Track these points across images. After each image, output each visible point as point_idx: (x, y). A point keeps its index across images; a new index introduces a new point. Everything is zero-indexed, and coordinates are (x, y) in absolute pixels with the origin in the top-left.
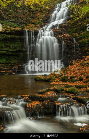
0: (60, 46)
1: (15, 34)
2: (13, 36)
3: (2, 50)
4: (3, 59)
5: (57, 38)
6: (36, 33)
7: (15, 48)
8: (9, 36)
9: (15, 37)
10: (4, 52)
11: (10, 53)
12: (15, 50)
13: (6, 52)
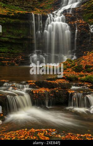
0: (73, 34)
1: (19, 18)
2: (17, 20)
3: (4, 36)
4: (4, 48)
5: (69, 25)
6: (44, 18)
7: (19, 35)
8: (12, 20)
9: (20, 22)
10: (7, 39)
11: (13, 41)
12: (19, 38)
13: (8, 39)
